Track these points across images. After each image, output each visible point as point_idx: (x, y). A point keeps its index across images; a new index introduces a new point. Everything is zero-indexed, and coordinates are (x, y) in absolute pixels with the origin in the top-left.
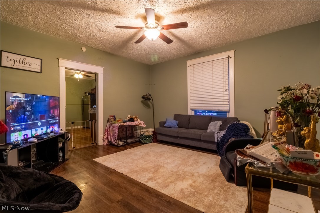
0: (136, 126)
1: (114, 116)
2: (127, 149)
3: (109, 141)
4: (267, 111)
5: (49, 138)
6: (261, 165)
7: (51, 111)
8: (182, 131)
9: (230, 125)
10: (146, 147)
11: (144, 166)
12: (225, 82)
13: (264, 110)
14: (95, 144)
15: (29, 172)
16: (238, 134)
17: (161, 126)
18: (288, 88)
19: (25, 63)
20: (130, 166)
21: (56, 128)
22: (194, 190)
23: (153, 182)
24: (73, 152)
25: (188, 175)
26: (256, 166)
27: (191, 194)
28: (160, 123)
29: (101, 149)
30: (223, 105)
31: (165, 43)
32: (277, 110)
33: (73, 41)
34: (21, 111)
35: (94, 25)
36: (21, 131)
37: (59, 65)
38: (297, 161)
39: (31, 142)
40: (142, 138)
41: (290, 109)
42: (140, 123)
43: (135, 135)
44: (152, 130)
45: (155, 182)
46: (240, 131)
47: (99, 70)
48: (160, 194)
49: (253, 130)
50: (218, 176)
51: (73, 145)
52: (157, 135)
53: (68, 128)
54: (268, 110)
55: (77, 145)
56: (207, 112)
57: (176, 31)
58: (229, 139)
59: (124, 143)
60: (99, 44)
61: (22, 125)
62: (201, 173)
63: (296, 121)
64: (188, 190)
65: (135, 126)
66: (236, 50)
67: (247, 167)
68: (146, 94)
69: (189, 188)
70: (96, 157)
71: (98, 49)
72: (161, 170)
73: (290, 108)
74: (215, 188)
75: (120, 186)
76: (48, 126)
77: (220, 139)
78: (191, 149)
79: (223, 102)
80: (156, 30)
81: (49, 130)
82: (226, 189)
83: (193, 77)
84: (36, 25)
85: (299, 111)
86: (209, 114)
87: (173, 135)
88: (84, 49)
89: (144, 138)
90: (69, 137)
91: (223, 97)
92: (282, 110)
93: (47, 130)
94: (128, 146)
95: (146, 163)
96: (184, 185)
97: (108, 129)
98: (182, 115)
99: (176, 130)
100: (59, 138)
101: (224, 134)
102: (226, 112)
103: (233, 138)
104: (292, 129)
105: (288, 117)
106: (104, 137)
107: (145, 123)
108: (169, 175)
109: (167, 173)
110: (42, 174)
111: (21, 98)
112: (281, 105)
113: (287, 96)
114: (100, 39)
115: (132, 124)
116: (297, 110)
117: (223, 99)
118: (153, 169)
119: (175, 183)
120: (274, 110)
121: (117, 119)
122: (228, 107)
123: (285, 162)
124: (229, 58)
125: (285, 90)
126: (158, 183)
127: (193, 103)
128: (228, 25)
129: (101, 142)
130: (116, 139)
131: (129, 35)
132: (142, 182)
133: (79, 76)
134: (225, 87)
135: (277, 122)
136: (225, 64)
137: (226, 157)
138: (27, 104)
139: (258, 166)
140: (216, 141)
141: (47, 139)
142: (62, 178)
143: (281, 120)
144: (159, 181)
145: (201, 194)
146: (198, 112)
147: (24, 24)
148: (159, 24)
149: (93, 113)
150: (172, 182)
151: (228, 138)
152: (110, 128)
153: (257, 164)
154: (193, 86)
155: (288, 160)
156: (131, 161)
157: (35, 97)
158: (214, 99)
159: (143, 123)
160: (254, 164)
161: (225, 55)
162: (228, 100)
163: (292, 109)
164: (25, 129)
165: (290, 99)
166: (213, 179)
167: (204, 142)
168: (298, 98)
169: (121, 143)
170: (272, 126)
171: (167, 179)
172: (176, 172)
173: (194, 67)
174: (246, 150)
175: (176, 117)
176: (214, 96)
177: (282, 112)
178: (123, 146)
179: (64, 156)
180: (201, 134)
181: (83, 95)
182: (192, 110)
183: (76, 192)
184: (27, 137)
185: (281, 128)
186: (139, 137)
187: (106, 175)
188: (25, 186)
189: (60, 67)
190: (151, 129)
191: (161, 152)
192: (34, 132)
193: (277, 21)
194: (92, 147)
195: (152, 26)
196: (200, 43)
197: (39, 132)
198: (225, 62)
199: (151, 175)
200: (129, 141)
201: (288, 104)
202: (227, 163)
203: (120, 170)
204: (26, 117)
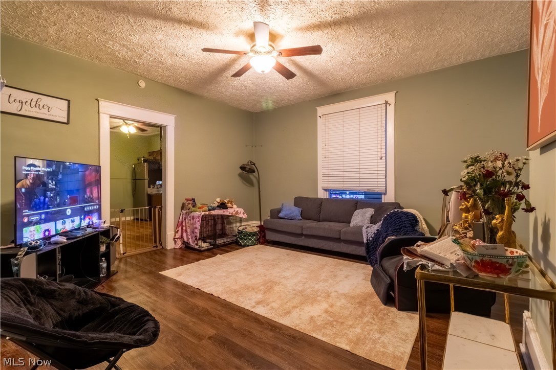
0: (231, 216)
1: (194, 200)
2: (216, 255)
3: (184, 243)
4: (446, 192)
5: (86, 236)
6: (437, 267)
7: (88, 190)
8: (308, 225)
9: (388, 215)
10: (248, 252)
11: (248, 283)
12: (379, 145)
13: (442, 191)
14: (160, 247)
15: (69, 290)
16: (400, 229)
17: (272, 217)
18: (476, 158)
19: (41, 107)
20: (225, 282)
21: (95, 219)
22: (331, 317)
23: (264, 307)
24: (123, 261)
25: (320, 296)
26: (430, 269)
27: (327, 324)
28: (272, 211)
29: (170, 256)
30: (376, 183)
31: (282, 76)
32: (461, 191)
33: (124, 70)
34: (39, 190)
35: (164, 45)
36: (40, 223)
37: (99, 111)
38: (484, 259)
39: (56, 243)
40: (241, 236)
41: (479, 190)
42: (237, 212)
43: (228, 232)
44: (256, 223)
45: (268, 307)
46: (404, 225)
47: (167, 120)
48: (277, 325)
49: (424, 223)
50: (369, 296)
51: (122, 249)
52: (266, 231)
53: (114, 219)
54: (447, 190)
55: (129, 249)
56: (348, 193)
57: (302, 60)
58: (385, 238)
59: (210, 245)
60: (169, 76)
61: (40, 214)
62: (341, 292)
63: (487, 206)
64: (321, 319)
65: (229, 216)
66: (397, 92)
67: (418, 270)
68: (246, 163)
69: (324, 315)
70: (164, 269)
71: (165, 84)
72: (276, 289)
73: (478, 187)
74: (365, 314)
75: (211, 314)
76: (83, 217)
77: (372, 237)
78: (324, 255)
79: (376, 177)
80: (269, 56)
81: (85, 223)
82: (382, 316)
83: (327, 135)
84: (61, 40)
85: (490, 192)
86: (352, 196)
87: (294, 232)
88: (142, 84)
89: (245, 236)
90: (117, 234)
91: (376, 169)
92: (468, 190)
93: (81, 222)
94: (218, 251)
95: (250, 277)
96: (316, 310)
97: (182, 222)
98: (307, 198)
99: (300, 223)
100: (100, 236)
101: (378, 230)
102: (381, 194)
103: (392, 236)
104: (481, 219)
105: (475, 200)
106: (175, 236)
107: (246, 212)
108: (291, 296)
109: (287, 293)
110: (89, 293)
111: (39, 167)
112: (466, 183)
113: (474, 170)
114: (172, 68)
115: (223, 213)
116: (487, 191)
117: (376, 172)
118: (262, 287)
119: (300, 307)
120: (457, 190)
121: (199, 205)
122: (385, 186)
123: (469, 262)
124: (386, 105)
125: (472, 162)
126: (272, 308)
127: (327, 178)
128: (386, 51)
129: (170, 244)
130: (196, 239)
131: (222, 62)
132: (247, 308)
133: (129, 130)
134: (380, 153)
135: (461, 209)
136: (379, 114)
137: (382, 266)
138: (50, 177)
139: (433, 268)
140: (365, 241)
141: (81, 238)
142: (121, 299)
143: (466, 206)
144: (274, 305)
145: (342, 323)
146: (333, 194)
147: (40, 38)
148: (275, 47)
149: (156, 194)
150: (296, 307)
151: (384, 236)
152: (187, 220)
153: (433, 266)
154: (326, 149)
155: (472, 259)
156: (224, 274)
157: (62, 166)
158: (361, 172)
159: (243, 211)
160: (427, 267)
161: (379, 99)
162: (385, 175)
163: (481, 189)
164: (46, 221)
165: (479, 175)
166: (362, 302)
167: (345, 243)
168: (489, 174)
169: (205, 246)
170: (453, 215)
171: (287, 302)
172: (301, 292)
173: (329, 118)
174: (416, 248)
175: (299, 201)
176: (361, 167)
177: (468, 194)
178: (208, 250)
179: (108, 267)
180: (340, 229)
181: (134, 163)
182: (326, 190)
183: (148, 320)
184: (49, 234)
185: (466, 217)
186: (236, 236)
187: (186, 297)
188: (64, 312)
189: (101, 114)
190: (254, 222)
191: (274, 260)
192: (60, 226)
193: (463, 48)
194: (155, 252)
195: (263, 50)
196: (339, 79)
197: (69, 225)
198: (380, 112)
199: (260, 296)
200: (219, 241)
201: (475, 182)
202: (382, 275)
203: (207, 289)
204: (47, 199)
